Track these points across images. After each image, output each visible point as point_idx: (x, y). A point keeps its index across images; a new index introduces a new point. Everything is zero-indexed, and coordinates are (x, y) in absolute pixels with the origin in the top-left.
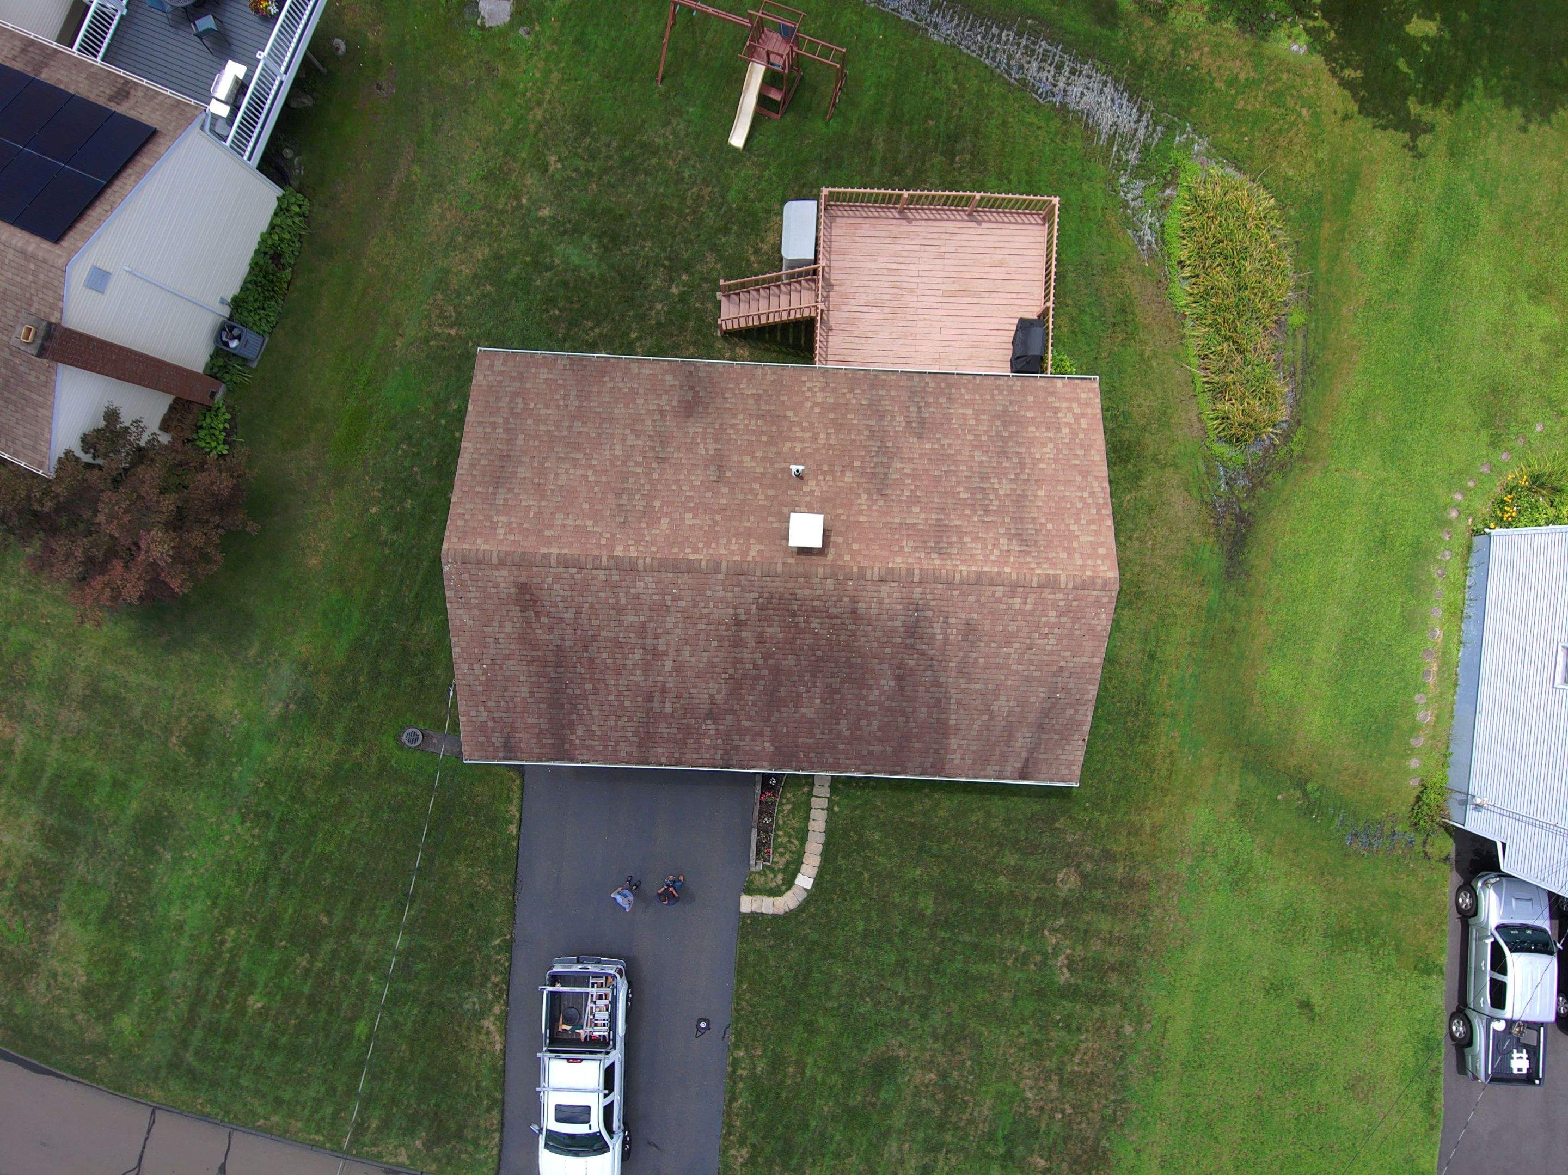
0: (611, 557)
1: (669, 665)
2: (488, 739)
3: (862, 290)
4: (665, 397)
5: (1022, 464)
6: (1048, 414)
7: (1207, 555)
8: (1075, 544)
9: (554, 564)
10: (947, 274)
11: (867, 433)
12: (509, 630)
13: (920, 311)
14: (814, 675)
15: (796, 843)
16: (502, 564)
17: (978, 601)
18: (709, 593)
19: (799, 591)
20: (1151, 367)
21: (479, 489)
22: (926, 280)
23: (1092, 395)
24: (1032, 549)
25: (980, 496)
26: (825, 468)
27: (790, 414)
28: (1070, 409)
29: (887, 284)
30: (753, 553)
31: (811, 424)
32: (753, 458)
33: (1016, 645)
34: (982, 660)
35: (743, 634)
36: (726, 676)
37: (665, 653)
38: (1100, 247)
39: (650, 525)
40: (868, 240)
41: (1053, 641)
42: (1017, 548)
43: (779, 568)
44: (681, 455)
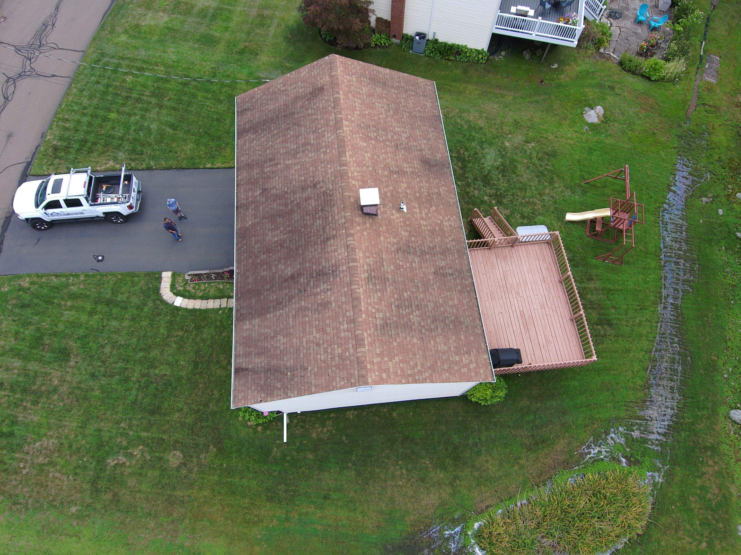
0: (342, 119)
1: (290, 162)
2: (248, 102)
3: (511, 268)
4: (429, 153)
5: (431, 330)
6: (465, 348)
7: (400, 528)
8: (386, 359)
9: (334, 96)
10: (533, 312)
11: (431, 245)
12: (300, 91)
13: (508, 300)
14: (290, 232)
15: (201, 294)
16: (331, 77)
17: (342, 303)
18: (329, 166)
19: (336, 208)
20: (513, 466)
21: (367, 72)
22: (526, 300)
23: (483, 376)
24: (379, 332)
25: (406, 303)
26: (408, 223)
27: (434, 208)
28: (471, 362)
29: (518, 280)
30: (353, 182)
31: (431, 218)
32: (406, 188)
33: (318, 336)
34: (307, 319)
35: (309, 190)
36: (286, 189)
37: (295, 157)
38: (577, 420)
39: (361, 138)
40: (539, 267)
41: (323, 357)
42: (378, 323)
43: (346, 194)
44: (401, 156)
